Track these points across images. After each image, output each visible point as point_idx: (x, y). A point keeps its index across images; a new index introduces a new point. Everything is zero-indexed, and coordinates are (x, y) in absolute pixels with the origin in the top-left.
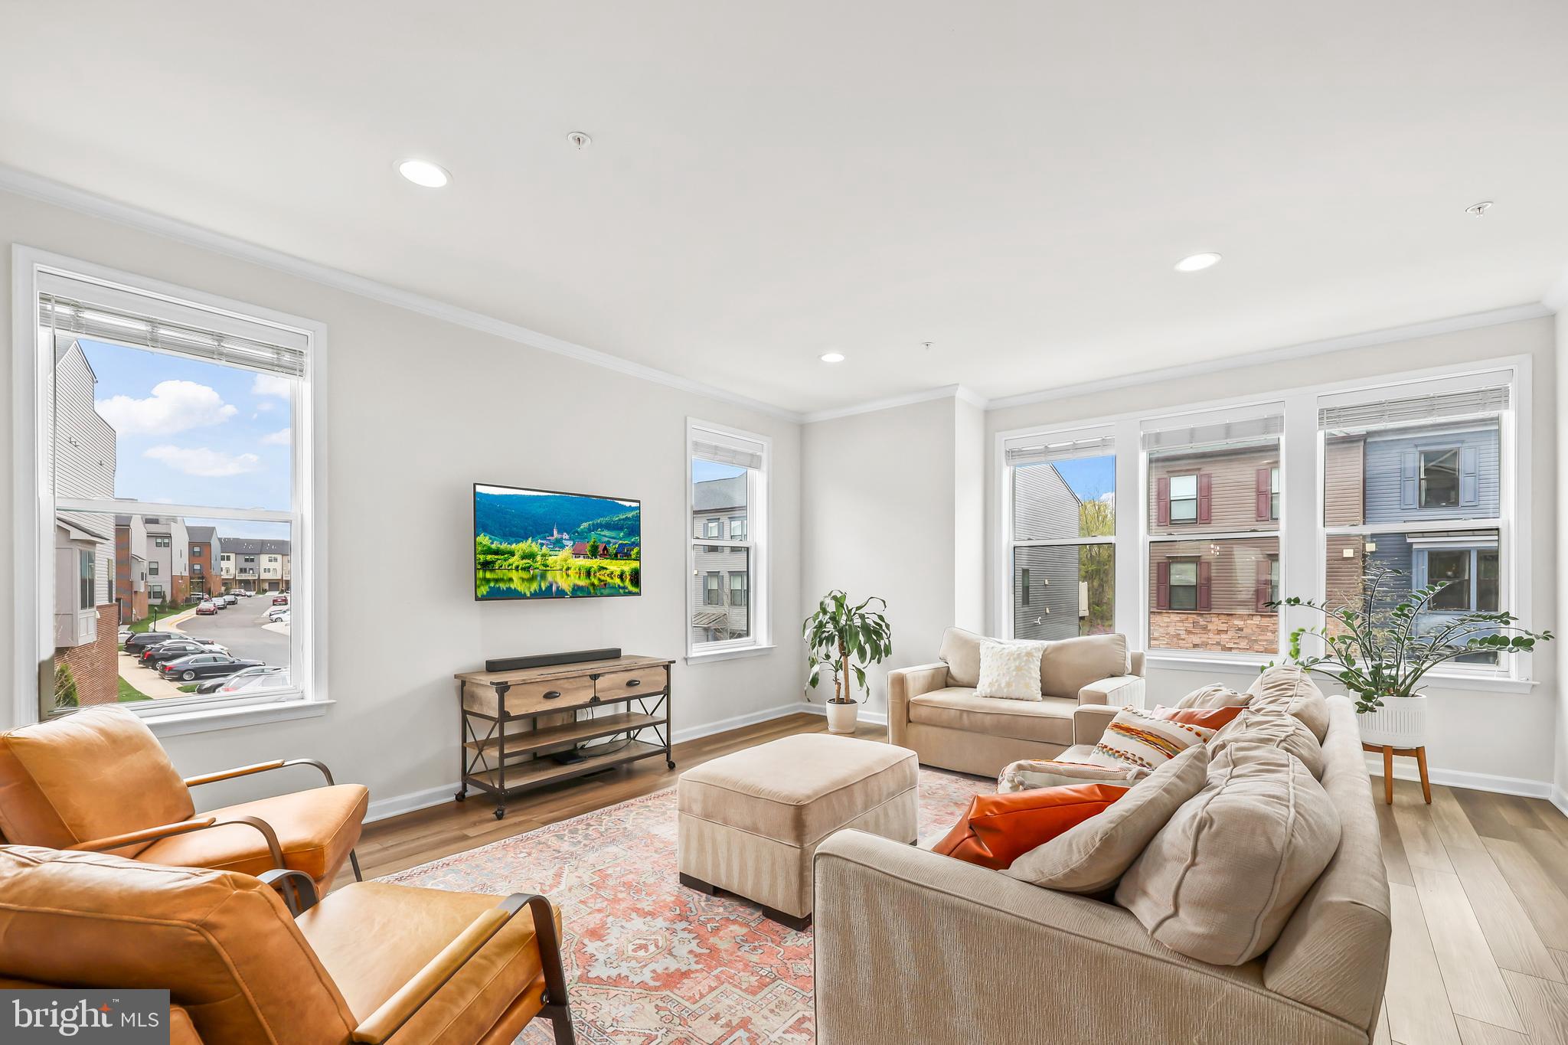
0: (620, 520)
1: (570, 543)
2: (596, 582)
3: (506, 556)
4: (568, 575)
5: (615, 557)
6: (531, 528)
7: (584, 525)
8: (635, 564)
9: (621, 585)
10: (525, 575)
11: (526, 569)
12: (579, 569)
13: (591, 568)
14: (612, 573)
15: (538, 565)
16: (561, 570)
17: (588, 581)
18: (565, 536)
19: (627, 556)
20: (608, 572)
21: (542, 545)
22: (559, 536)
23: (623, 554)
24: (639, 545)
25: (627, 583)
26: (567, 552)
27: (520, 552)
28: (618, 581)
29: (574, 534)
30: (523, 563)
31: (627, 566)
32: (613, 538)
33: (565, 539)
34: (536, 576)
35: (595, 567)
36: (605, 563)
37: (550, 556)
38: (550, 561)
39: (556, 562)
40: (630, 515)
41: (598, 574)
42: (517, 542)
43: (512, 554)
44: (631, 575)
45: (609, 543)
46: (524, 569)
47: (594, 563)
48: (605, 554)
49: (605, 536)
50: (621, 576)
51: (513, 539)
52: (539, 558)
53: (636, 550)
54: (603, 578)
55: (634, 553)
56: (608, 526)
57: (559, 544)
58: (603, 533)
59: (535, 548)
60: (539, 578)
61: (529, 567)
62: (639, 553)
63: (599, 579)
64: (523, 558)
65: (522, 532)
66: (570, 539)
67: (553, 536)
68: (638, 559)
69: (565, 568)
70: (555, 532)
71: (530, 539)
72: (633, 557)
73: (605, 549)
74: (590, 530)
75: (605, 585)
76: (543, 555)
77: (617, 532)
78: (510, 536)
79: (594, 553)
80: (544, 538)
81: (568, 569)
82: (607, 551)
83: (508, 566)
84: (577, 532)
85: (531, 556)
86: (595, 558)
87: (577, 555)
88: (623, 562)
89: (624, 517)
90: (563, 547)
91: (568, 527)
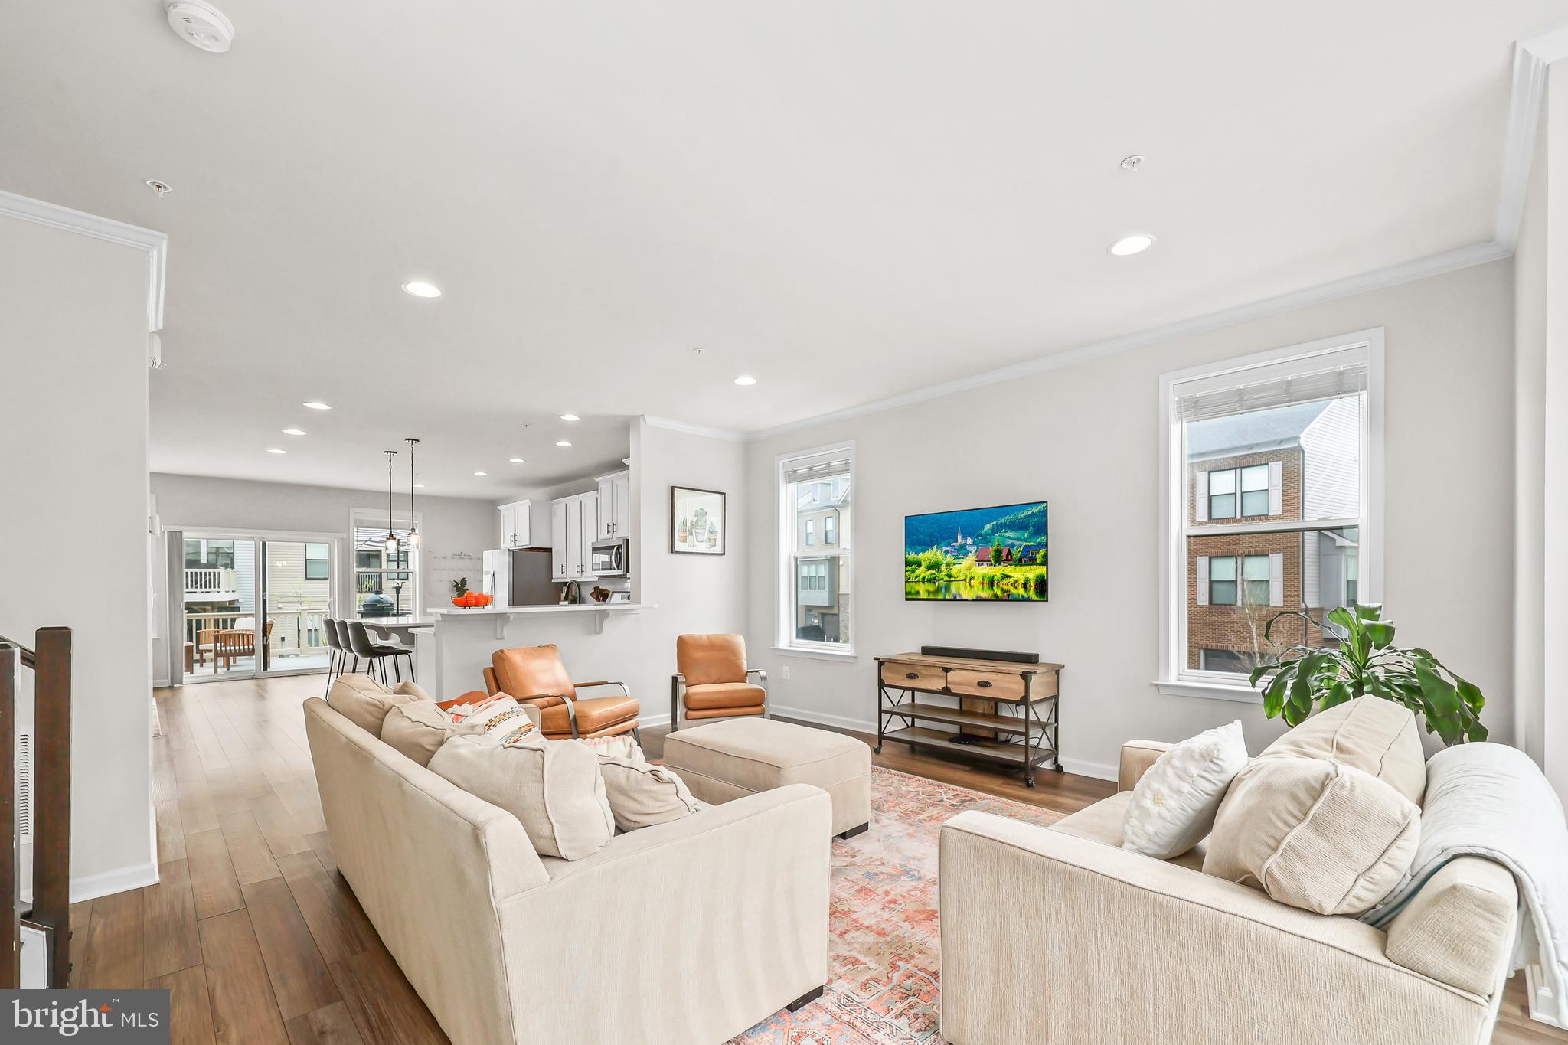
0: (1025, 517)
1: (973, 549)
2: (999, 593)
3: (913, 567)
4: (971, 586)
5: (1019, 562)
6: (936, 534)
7: (988, 526)
8: (1041, 570)
9: (1026, 595)
10: (930, 587)
11: (932, 580)
12: (983, 579)
13: (994, 576)
14: (1016, 582)
15: (943, 575)
16: (965, 580)
17: (991, 592)
18: (969, 541)
19: (1032, 561)
20: (1011, 581)
21: (947, 552)
22: (963, 542)
23: (1027, 558)
24: (1046, 546)
25: (1032, 594)
26: (971, 559)
27: (927, 562)
28: (1021, 591)
29: (977, 537)
30: (929, 574)
31: (1032, 573)
32: (1018, 540)
33: (969, 545)
34: (941, 588)
35: (999, 576)
36: (1008, 570)
37: (955, 564)
38: (955, 570)
39: (960, 571)
40: (1036, 510)
41: (1001, 583)
42: (924, 551)
43: (919, 564)
44: (1036, 584)
45: (1013, 545)
46: (929, 581)
47: (997, 571)
48: (1009, 559)
49: (1009, 538)
50: (1025, 586)
51: (920, 548)
52: (943, 568)
53: (1042, 552)
54: (1005, 587)
55: (1039, 557)
56: (1013, 526)
57: (962, 551)
58: (1007, 535)
59: (940, 556)
60: (943, 590)
61: (934, 579)
62: (1046, 556)
63: (1003, 589)
64: (929, 568)
65: (928, 538)
66: (974, 544)
67: (957, 542)
68: (1045, 562)
69: (968, 578)
70: (959, 537)
71: (935, 546)
72: (1039, 561)
73: (1009, 553)
74: (995, 531)
75: (1009, 596)
76: (948, 565)
77: (1022, 532)
78: (920, 545)
79: (998, 560)
80: (949, 545)
81: (972, 578)
82: (1011, 556)
83: (916, 577)
84: (981, 535)
85: (935, 566)
86: (999, 564)
87: (980, 562)
88: (1028, 568)
89: (1030, 513)
90: (966, 554)
91: (971, 531)
